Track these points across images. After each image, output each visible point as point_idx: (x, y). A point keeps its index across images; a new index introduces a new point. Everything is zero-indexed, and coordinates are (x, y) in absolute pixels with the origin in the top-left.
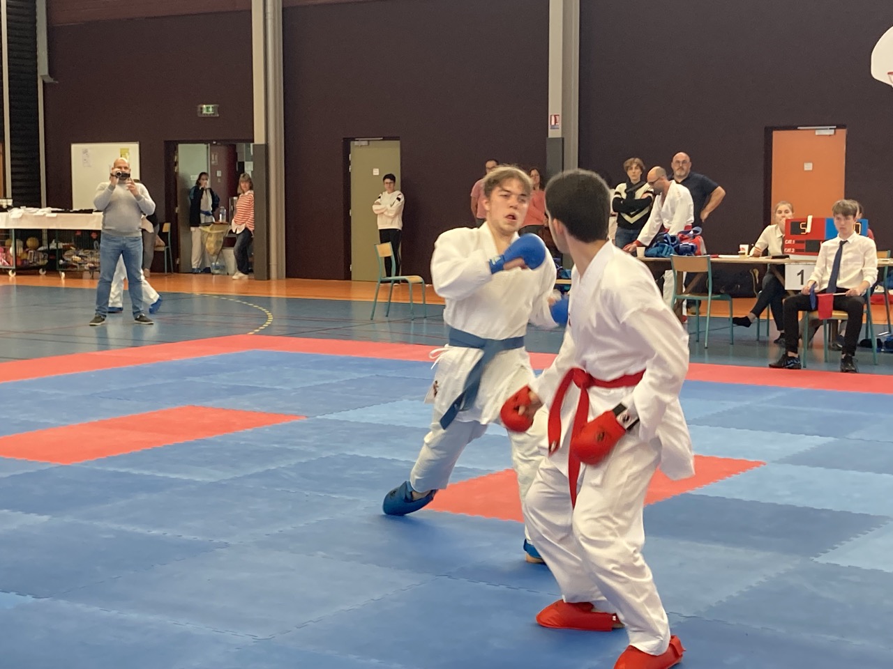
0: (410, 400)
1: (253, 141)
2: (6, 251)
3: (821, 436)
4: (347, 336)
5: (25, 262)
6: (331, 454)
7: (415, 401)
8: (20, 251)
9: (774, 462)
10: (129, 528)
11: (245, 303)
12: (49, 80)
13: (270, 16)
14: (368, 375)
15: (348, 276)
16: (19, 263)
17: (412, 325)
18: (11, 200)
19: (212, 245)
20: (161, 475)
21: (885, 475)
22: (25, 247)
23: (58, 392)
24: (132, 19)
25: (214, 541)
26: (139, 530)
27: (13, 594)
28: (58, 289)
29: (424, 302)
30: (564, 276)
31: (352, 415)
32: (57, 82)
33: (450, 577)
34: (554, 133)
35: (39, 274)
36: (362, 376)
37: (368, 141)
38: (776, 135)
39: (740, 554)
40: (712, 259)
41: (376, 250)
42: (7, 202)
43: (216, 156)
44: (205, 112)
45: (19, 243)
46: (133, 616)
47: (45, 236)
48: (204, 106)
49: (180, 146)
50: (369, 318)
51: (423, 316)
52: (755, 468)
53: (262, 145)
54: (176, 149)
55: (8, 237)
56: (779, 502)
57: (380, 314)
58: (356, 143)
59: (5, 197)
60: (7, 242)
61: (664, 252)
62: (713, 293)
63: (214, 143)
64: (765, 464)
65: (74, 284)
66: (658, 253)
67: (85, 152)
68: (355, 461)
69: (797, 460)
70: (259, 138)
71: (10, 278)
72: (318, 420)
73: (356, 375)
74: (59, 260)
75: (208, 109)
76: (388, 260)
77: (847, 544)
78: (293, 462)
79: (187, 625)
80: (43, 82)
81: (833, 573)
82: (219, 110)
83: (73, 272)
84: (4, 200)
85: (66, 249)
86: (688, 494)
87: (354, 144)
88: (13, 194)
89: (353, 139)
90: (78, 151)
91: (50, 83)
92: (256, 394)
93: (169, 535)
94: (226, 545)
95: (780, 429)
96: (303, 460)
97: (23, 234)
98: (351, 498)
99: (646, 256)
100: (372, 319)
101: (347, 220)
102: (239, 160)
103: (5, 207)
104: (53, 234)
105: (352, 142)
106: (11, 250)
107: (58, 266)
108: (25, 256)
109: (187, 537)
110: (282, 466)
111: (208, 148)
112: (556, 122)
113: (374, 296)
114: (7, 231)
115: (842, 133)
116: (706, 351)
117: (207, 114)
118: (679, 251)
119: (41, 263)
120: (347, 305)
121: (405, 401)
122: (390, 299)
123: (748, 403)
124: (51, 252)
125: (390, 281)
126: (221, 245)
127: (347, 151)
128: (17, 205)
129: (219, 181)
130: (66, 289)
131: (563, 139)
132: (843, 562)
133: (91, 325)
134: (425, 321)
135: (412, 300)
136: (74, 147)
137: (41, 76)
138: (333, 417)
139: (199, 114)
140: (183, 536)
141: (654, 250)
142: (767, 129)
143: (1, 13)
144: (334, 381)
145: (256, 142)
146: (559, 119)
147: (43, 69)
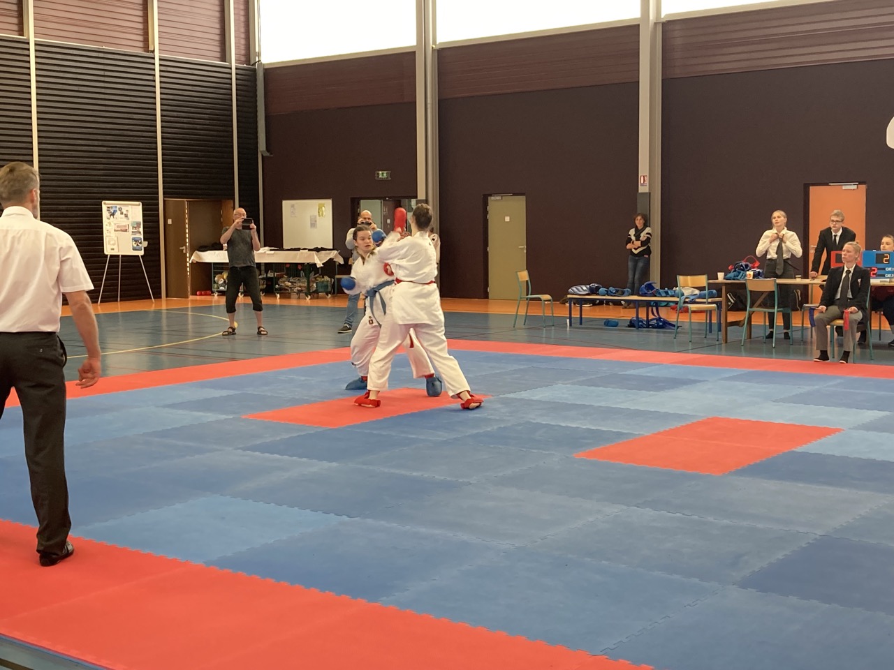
0: (564, 384)
1: (416, 197)
3: (879, 410)
4: (486, 339)
6: (521, 421)
7: (568, 385)
9: (849, 429)
10: (397, 471)
12: (267, 154)
13: (429, 106)
14: (525, 367)
15: (486, 296)
17: (544, 331)
25: (461, 480)
26: (403, 472)
27: (333, 515)
28: (275, 306)
29: (553, 314)
30: (657, 295)
31: (525, 395)
32: (272, 155)
33: (638, 507)
34: (643, 189)
36: (522, 367)
37: (502, 196)
38: (814, 190)
39: (845, 492)
41: (517, 275)
43: (387, 209)
44: (380, 176)
46: (423, 530)
47: (263, 268)
48: (380, 172)
49: (362, 201)
50: (513, 325)
51: (551, 324)
52: (838, 433)
54: (359, 204)
56: (863, 457)
57: (520, 323)
58: (492, 198)
61: (740, 276)
63: (387, 198)
64: (843, 430)
65: (286, 302)
66: (734, 277)
67: (293, 206)
68: (540, 427)
69: (868, 427)
70: (421, 195)
72: (501, 398)
73: (516, 367)
74: (275, 285)
75: (383, 175)
79: (464, 537)
80: (262, 155)
82: (391, 175)
83: (285, 294)
85: (280, 277)
86: (794, 451)
89: (491, 195)
90: (286, 204)
91: (267, 157)
93: (426, 476)
94: (469, 483)
95: (849, 406)
98: (547, 452)
99: (725, 279)
101: (486, 254)
104: (269, 266)
105: (489, 198)
107: (274, 289)
109: (439, 477)
111: (382, 202)
112: (644, 181)
113: (516, 311)
115: (863, 187)
116: (774, 350)
117: (382, 178)
120: (486, 316)
121: (559, 385)
122: (527, 312)
123: (817, 387)
124: (268, 279)
125: (528, 299)
127: (486, 204)
129: (389, 226)
130: (281, 306)
131: (650, 193)
133: (339, 333)
134: (553, 328)
135: (544, 313)
136: (285, 203)
137: (261, 151)
138: (512, 396)
139: (376, 178)
140: (436, 477)
141: (731, 275)
142: (805, 184)
143: (232, 106)
144: (502, 371)
145: (419, 198)
146: (647, 179)
147: (262, 146)
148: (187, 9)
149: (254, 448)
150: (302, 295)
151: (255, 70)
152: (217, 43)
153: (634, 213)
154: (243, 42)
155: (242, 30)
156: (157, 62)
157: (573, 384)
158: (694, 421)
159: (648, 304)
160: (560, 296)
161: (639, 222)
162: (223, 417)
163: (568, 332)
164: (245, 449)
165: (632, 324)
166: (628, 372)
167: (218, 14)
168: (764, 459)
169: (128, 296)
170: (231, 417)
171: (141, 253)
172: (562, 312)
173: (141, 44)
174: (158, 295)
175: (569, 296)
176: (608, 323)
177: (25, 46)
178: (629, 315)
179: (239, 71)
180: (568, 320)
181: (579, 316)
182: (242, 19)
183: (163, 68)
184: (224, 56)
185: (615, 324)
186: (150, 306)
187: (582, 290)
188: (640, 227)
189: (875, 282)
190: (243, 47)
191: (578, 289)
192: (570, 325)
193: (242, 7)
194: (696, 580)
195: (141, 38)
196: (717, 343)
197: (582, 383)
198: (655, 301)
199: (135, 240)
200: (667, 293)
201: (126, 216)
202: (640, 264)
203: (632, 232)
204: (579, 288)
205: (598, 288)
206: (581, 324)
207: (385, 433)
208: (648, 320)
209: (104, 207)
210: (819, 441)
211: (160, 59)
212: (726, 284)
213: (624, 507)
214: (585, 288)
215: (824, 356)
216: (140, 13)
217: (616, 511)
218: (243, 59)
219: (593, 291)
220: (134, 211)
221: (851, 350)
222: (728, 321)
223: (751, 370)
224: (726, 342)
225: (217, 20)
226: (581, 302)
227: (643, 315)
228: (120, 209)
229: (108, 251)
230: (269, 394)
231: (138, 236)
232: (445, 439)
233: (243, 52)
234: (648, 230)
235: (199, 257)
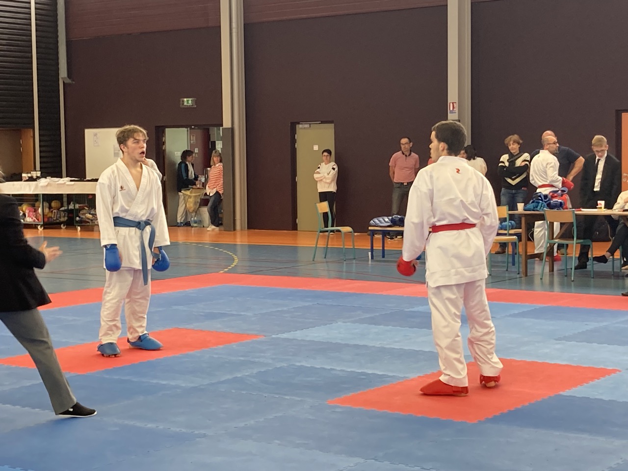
0: (344, 322)
1: (222, 126)
2: (36, 211)
5: (50, 219)
6: (284, 364)
7: (348, 324)
8: (47, 210)
9: (627, 370)
10: (132, 423)
11: (216, 249)
12: (68, 81)
13: (234, 30)
14: (311, 304)
15: (295, 227)
16: (46, 220)
17: (345, 264)
18: (40, 172)
19: (192, 205)
20: (155, 381)
22: (50, 207)
23: (74, 318)
24: (130, 34)
25: (196, 432)
26: (139, 424)
28: (76, 239)
29: (354, 247)
31: (298, 335)
32: (74, 82)
33: (376, 460)
34: (452, 116)
35: (61, 228)
36: (307, 304)
37: (310, 124)
38: (623, 115)
39: (600, 442)
40: (576, 212)
41: (316, 206)
42: (36, 174)
43: (194, 137)
44: (185, 104)
45: (46, 204)
47: (65, 199)
48: (185, 99)
49: (167, 130)
50: (312, 259)
51: (353, 258)
52: (613, 375)
53: (229, 128)
54: (164, 132)
55: (37, 200)
57: (319, 256)
58: (300, 126)
59: (35, 170)
60: (37, 204)
61: (539, 207)
62: (578, 238)
63: (193, 127)
64: (619, 371)
65: (86, 235)
66: (534, 208)
67: (95, 135)
68: (301, 370)
70: (227, 123)
71: (39, 232)
72: (273, 338)
74: (76, 217)
75: (188, 102)
76: (325, 215)
78: (255, 371)
80: (64, 82)
82: (196, 102)
83: (87, 226)
84: (35, 172)
85: (82, 209)
86: (561, 395)
87: (299, 127)
88: (41, 168)
89: (299, 123)
90: (89, 133)
91: (69, 84)
92: (226, 319)
93: (161, 427)
94: (204, 436)
96: (263, 369)
97: (49, 198)
98: (299, 399)
99: (525, 210)
100: (313, 260)
101: (294, 184)
102: (212, 140)
103: (35, 177)
104: (71, 198)
106: (40, 210)
107: (75, 222)
108: (50, 215)
109: (175, 429)
110: (247, 374)
111: (188, 131)
112: (453, 108)
113: (315, 243)
114: (37, 195)
116: (572, 283)
117: (187, 106)
118: (550, 206)
119: (62, 219)
121: (339, 323)
122: (327, 245)
123: (605, 324)
124: (70, 212)
125: (327, 231)
126: (198, 204)
127: (293, 132)
128: (44, 176)
130: (81, 239)
134: (354, 261)
135: (344, 246)
136: (87, 131)
137: (62, 78)
138: (285, 336)
139: (181, 106)
140: (172, 429)
141: (530, 205)
142: (617, 111)
143: (31, 31)
144: (285, 309)
145: (225, 126)
146: (456, 105)
147: (63, 72)
157: (354, 322)
160: (361, 227)
163: (370, 265)
166: (416, 309)
168: (527, 404)
175: (370, 228)
180: (370, 253)
181: (381, 248)
187: (384, 222)
191: (379, 221)
192: (372, 258)
196: (518, 276)
197: (362, 321)
204: (381, 219)
206: (383, 257)
207: (135, 380)
210: (591, 383)
212: (526, 215)
213: (362, 460)
214: (387, 220)
217: (352, 465)
219: (394, 223)
222: (528, 254)
223: (544, 305)
224: (526, 275)
232: (197, 385)
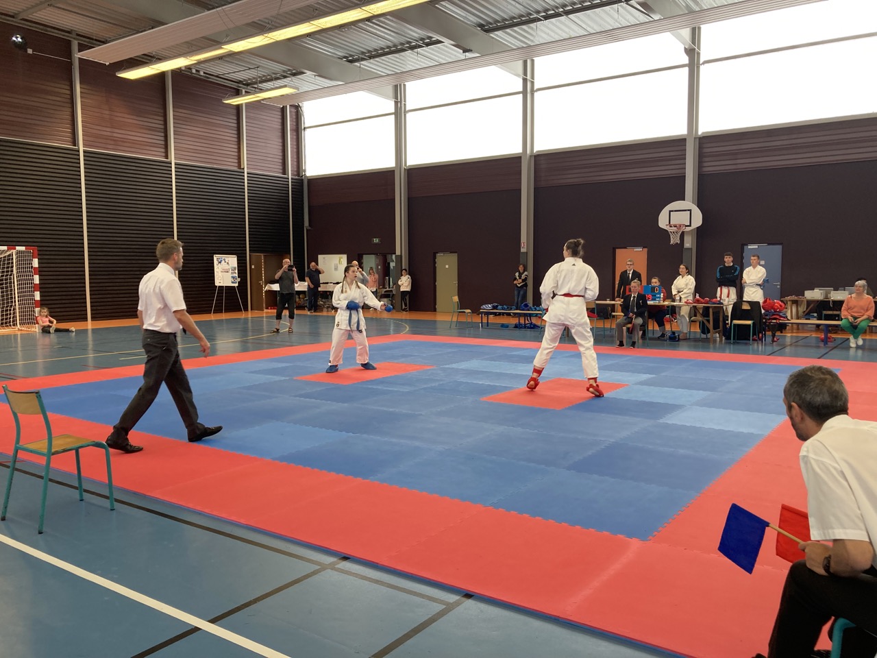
0: (477, 360)
1: (395, 254)
3: (649, 374)
4: (435, 335)
6: (451, 380)
7: (479, 360)
9: (632, 384)
10: (382, 408)
12: (309, 228)
13: (402, 200)
14: (456, 350)
15: (435, 310)
21: (680, 390)
22: (299, 298)
25: (416, 413)
26: (385, 409)
27: (344, 433)
29: (472, 321)
30: (531, 310)
31: (454, 366)
32: (312, 229)
33: (513, 427)
34: (523, 250)
36: (454, 350)
37: (444, 253)
38: (617, 250)
39: (628, 419)
41: (452, 299)
43: (379, 260)
46: (394, 440)
49: (364, 256)
50: (450, 327)
51: (471, 326)
52: (625, 387)
53: (399, 255)
54: (362, 257)
56: (639, 399)
57: (453, 326)
63: (378, 254)
64: (629, 385)
67: (324, 258)
68: (462, 383)
69: (642, 383)
70: (398, 252)
72: (442, 367)
75: (376, 240)
77: (670, 415)
78: (437, 384)
79: (417, 444)
80: (307, 230)
81: (667, 426)
82: (380, 241)
87: (438, 255)
89: (437, 253)
90: (319, 256)
94: (421, 415)
95: (633, 372)
96: (441, 383)
98: (464, 397)
101: (435, 286)
102: (388, 262)
109: (404, 411)
110: (433, 385)
111: (375, 256)
113: (451, 318)
115: (646, 250)
117: (376, 243)
120: (435, 322)
121: (474, 360)
122: (457, 320)
127: (435, 258)
131: (526, 252)
132: (670, 422)
134: (472, 328)
135: (467, 320)
137: (306, 227)
138: (447, 366)
139: (372, 243)
142: (614, 248)
143: (289, 200)
144: (442, 352)
145: (397, 254)
146: (525, 244)
147: (306, 223)
148: (263, 144)
149: (301, 396)
150: (329, 309)
151: (302, 180)
152: (280, 164)
153: (518, 264)
154: (295, 163)
155: (295, 157)
156: (246, 175)
157: (482, 360)
158: (548, 380)
159: (525, 315)
160: (476, 311)
161: (521, 268)
162: (284, 378)
163: (480, 331)
164: (296, 396)
165: (516, 326)
166: (513, 353)
167: (281, 148)
169: (228, 310)
170: (287, 378)
171: (236, 285)
172: (477, 319)
173: (236, 165)
174: (246, 309)
175: (481, 310)
176: (503, 326)
177: (169, 165)
178: (514, 321)
179: (293, 181)
180: (481, 324)
181: (487, 322)
182: (295, 150)
183: (249, 178)
184: (284, 171)
185: (507, 327)
186: (242, 315)
187: (488, 307)
188: (521, 271)
189: (649, 303)
190: (295, 167)
191: (486, 307)
192: (482, 327)
193: (295, 143)
194: (543, 466)
195: (236, 161)
197: (487, 359)
198: (530, 314)
199: (233, 277)
200: (536, 309)
201: (228, 263)
202: (522, 293)
203: (517, 274)
205: (497, 306)
206: (488, 326)
207: (374, 387)
208: (525, 324)
209: (215, 259)
210: (615, 391)
211: (248, 173)
213: (506, 427)
214: (490, 306)
215: (621, 344)
216: (236, 147)
217: (502, 429)
218: (295, 173)
219: (495, 308)
220: (233, 261)
221: (636, 341)
225: (280, 151)
226: (488, 314)
227: (522, 321)
228: (224, 260)
229: (217, 284)
230: (309, 365)
231: (234, 275)
232: (408, 391)
233: (295, 169)
234: (526, 273)
235: (270, 287)
